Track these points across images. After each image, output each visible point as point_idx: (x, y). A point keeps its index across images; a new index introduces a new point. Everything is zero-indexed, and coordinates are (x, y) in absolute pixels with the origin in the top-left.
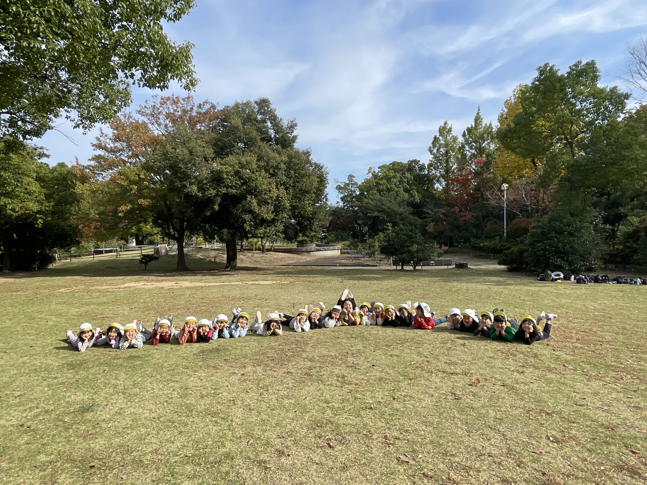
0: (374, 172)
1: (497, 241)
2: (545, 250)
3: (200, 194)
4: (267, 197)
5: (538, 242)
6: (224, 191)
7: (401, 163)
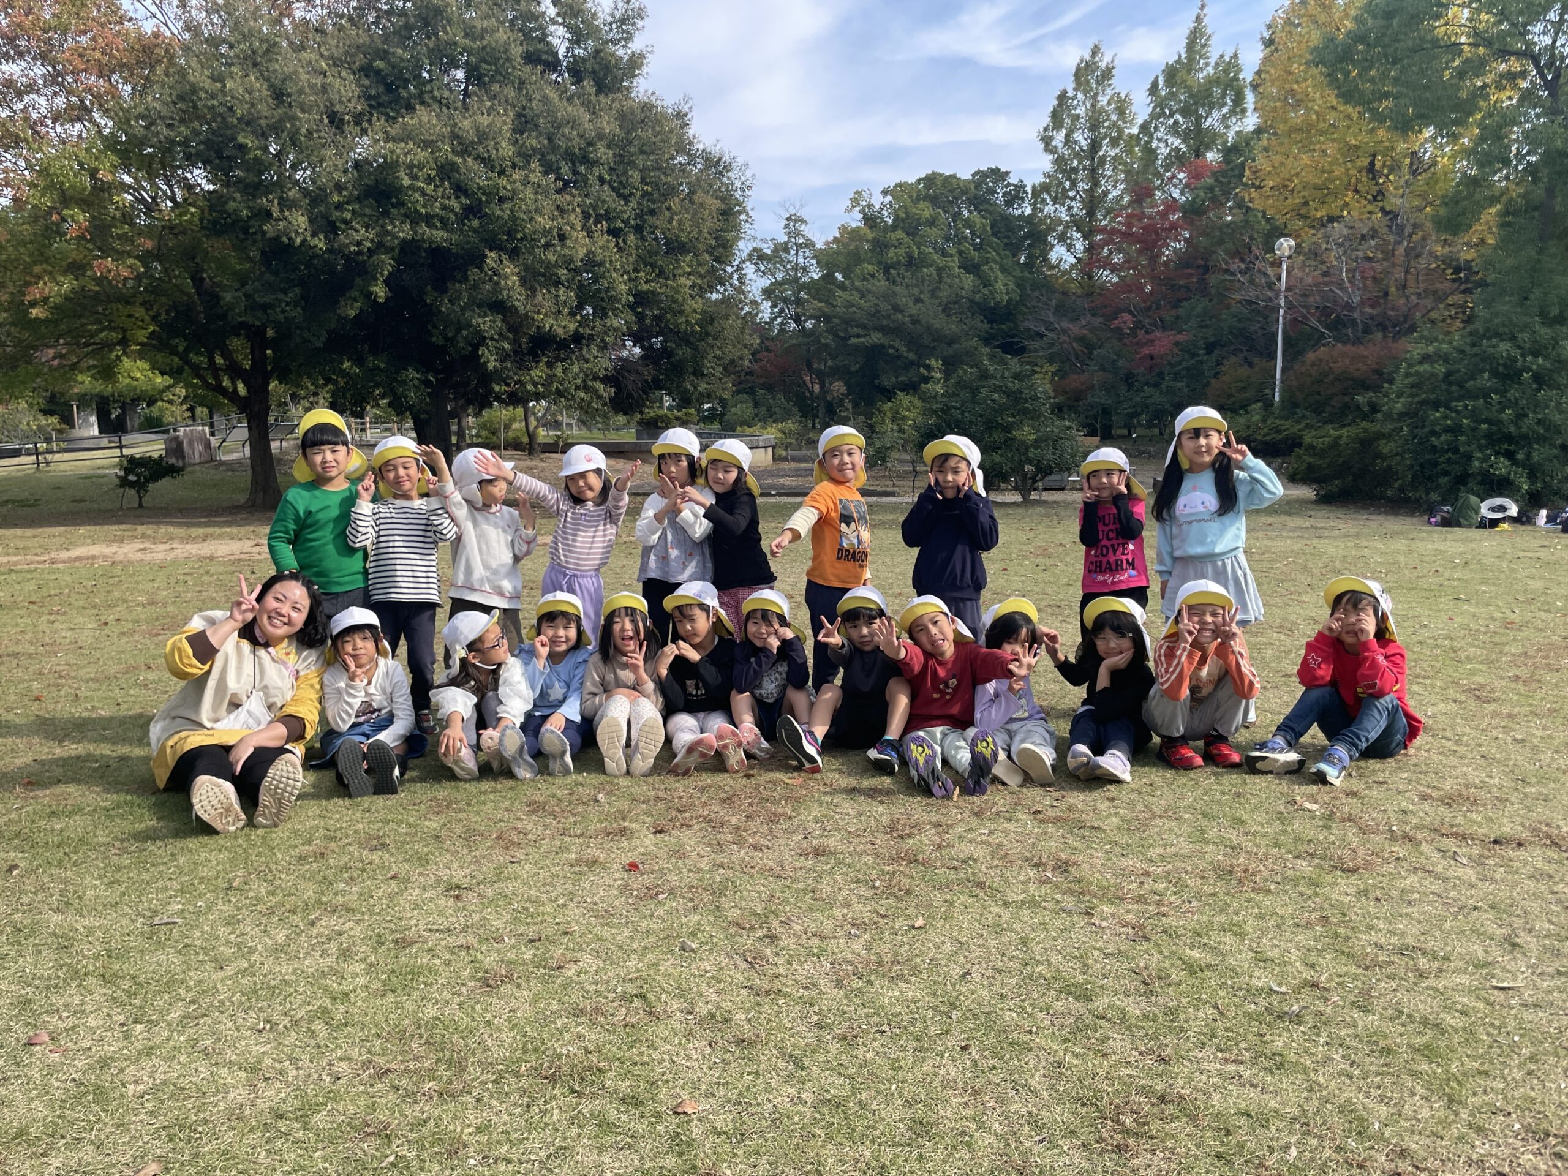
0: (870, 206)
1: (1256, 418)
2: (1456, 430)
3: (320, 243)
4: (552, 257)
5: (1436, 405)
6: (405, 232)
7: (953, 176)
